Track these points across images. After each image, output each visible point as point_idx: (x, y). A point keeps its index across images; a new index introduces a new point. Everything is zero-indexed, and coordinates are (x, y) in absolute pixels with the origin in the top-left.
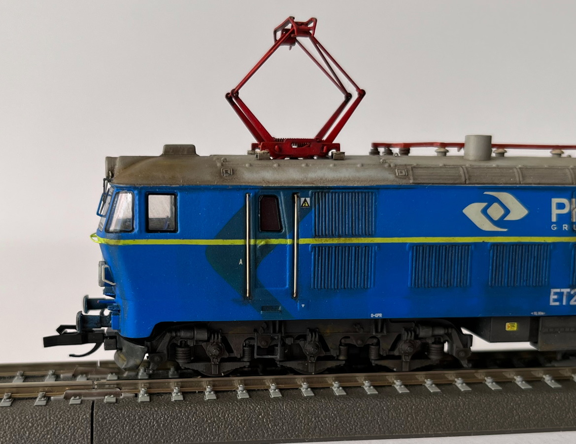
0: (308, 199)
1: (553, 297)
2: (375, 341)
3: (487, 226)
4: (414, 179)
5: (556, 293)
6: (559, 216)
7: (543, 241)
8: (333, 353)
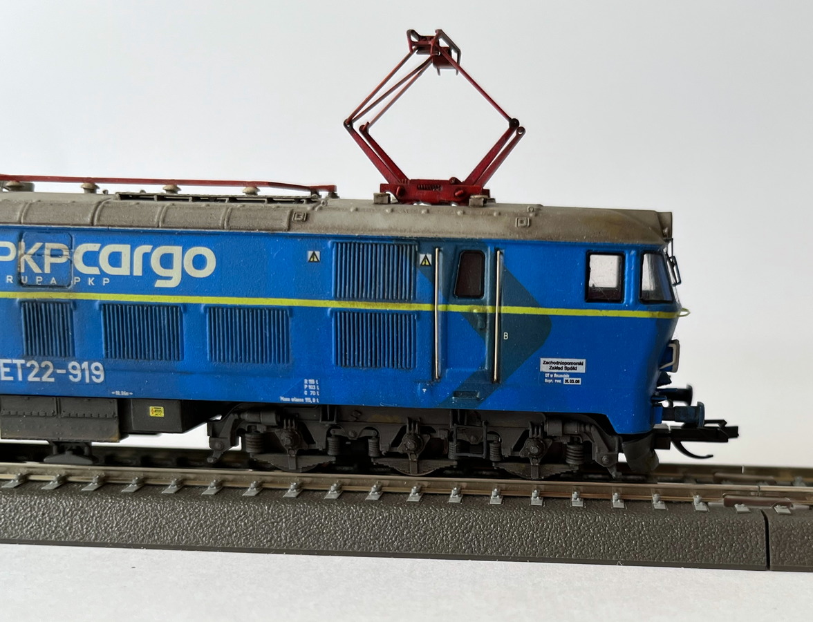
1: (4, 370)
5: (6, 365)
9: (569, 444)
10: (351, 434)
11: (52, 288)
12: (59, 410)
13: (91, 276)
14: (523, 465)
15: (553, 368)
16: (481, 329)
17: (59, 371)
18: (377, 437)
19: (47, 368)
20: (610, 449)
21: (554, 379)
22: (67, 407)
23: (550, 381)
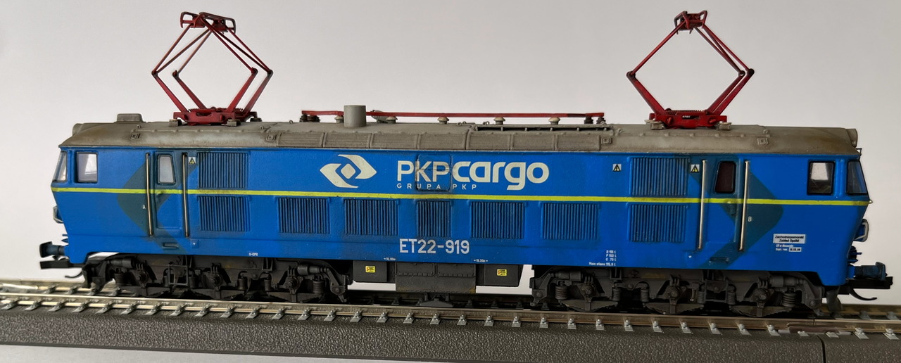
0: (194, 158)
1: (402, 246)
2: (267, 276)
3: (340, 183)
4: (279, 143)
5: (404, 243)
6: (403, 176)
7: (389, 197)
8: (233, 284)
9: (786, 292)
10: (630, 286)
11: (438, 192)
12: (436, 271)
13: (464, 183)
14: (751, 308)
15: (782, 241)
16: (732, 215)
17: (439, 246)
18: (648, 288)
19: (432, 244)
20: (816, 296)
21: (782, 248)
22: (442, 269)
23: (780, 249)
